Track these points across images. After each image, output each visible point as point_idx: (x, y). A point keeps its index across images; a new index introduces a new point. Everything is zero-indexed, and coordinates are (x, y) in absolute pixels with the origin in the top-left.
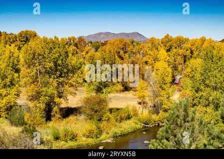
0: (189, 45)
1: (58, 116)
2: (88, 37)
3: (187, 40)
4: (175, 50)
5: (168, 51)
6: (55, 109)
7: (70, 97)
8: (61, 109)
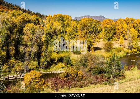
0: (136, 22)
1: (93, 50)
2: (80, 17)
3: (134, 20)
4: (130, 24)
5: (127, 24)
6: (92, 47)
7: (97, 43)
8: (94, 48)
